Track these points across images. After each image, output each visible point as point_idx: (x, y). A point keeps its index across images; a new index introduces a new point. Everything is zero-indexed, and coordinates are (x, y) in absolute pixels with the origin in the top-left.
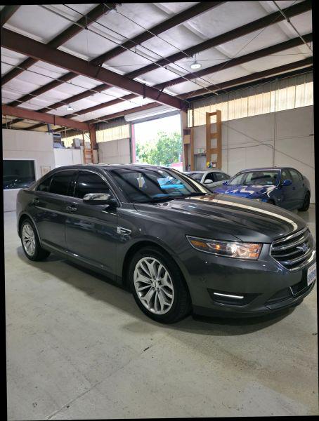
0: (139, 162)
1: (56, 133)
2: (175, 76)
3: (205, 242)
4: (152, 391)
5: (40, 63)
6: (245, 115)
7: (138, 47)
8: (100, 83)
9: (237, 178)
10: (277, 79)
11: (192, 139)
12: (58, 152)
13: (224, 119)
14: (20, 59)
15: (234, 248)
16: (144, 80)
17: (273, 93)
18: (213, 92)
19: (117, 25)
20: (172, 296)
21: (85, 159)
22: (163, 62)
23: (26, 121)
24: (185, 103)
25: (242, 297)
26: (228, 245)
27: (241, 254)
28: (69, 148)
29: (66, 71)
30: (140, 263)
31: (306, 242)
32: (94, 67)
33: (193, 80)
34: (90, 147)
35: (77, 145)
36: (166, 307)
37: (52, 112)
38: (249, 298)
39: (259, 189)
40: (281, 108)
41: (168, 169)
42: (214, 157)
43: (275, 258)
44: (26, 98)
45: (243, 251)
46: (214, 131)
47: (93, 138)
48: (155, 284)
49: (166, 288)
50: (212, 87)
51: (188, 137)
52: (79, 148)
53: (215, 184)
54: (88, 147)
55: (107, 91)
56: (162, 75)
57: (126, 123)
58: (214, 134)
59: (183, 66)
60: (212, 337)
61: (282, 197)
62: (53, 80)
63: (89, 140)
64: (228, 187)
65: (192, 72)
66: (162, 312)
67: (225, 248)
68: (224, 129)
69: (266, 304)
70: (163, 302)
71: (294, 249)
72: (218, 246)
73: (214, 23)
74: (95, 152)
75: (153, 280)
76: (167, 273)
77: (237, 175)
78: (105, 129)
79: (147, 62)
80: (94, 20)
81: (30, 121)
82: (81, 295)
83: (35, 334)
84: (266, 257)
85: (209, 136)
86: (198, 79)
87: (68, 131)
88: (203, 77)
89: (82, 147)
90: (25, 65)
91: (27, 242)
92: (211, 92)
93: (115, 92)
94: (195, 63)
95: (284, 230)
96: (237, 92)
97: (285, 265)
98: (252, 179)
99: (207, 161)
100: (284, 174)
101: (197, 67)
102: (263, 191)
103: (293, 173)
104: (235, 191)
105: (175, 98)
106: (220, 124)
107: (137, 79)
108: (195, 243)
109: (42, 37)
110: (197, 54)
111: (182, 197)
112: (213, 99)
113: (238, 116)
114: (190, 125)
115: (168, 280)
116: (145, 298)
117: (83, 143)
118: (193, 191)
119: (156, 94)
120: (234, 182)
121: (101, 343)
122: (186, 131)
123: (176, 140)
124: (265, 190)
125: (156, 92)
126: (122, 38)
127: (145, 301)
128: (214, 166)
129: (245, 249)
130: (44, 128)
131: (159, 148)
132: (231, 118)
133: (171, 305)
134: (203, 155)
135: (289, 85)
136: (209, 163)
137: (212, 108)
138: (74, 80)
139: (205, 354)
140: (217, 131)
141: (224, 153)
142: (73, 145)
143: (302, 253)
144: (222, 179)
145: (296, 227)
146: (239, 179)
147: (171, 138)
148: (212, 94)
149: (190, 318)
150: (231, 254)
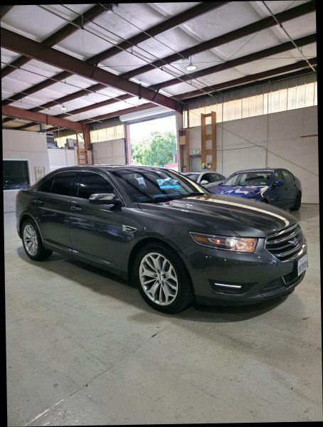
0: (134, 163)
1: (49, 133)
2: (170, 77)
3: (206, 237)
4: (161, 370)
5: (34, 61)
6: (239, 117)
7: (134, 48)
8: (95, 83)
9: (232, 179)
10: (270, 82)
11: (188, 140)
12: (52, 153)
13: (219, 120)
14: (13, 57)
15: (233, 242)
16: (140, 80)
17: (266, 95)
18: (208, 93)
19: (114, 25)
20: (176, 288)
21: (79, 159)
22: (159, 63)
23: (17, 120)
24: (181, 104)
25: (240, 287)
26: (228, 240)
27: (239, 248)
28: (62, 148)
29: (60, 70)
30: (145, 259)
31: (296, 237)
32: (89, 67)
33: (189, 81)
34: (83, 148)
35: (71, 145)
36: (170, 298)
37: (45, 111)
38: (246, 287)
39: (253, 189)
40: (273, 110)
41: (167, 170)
42: (209, 158)
43: (269, 251)
44: (18, 96)
45: (241, 245)
46: (209, 132)
47: (87, 138)
48: (160, 278)
49: (170, 280)
50: (206, 89)
51: (183, 138)
52: (72, 148)
53: (210, 184)
54: (82, 147)
55: (102, 91)
56: (157, 76)
57: (121, 123)
58: (209, 136)
59: (179, 67)
60: (213, 324)
61: (275, 197)
62: (46, 79)
63: (83, 141)
64: (223, 188)
65: (187, 73)
66: (167, 303)
67: (225, 243)
68: (219, 130)
69: (261, 292)
70: (167, 294)
71: (286, 243)
72: (218, 241)
73: (209, 26)
74: (89, 153)
75: (157, 274)
76: (171, 267)
77: (232, 176)
78: (99, 129)
79: (143, 63)
80: (91, 19)
81: (21, 121)
82: (87, 291)
83: (47, 326)
84: (262, 250)
85: (205, 138)
86: (193, 80)
87: (61, 131)
88: (198, 79)
89: (76, 148)
90: (17, 63)
91: (28, 242)
92: (205, 93)
93: (110, 92)
94: (191, 65)
95: (277, 226)
96: (232, 94)
97: (278, 258)
98: (246, 180)
99: (203, 162)
100: (276, 175)
101: (192, 69)
102: (256, 191)
103: (285, 174)
104: (230, 192)
105: (170, 98)
106: (215, 126)
107: (133, 79)
108: (198, 239)
109: (36, 35)
110: (192, 56)
111: (181, 197)
112: (208, 100)
113: (233, 118)
114: (185, 126)
115: (173, 273)
116: (149, 291)
117: (76, 143)
118: (191, 191)
119: (152, 95)
120: (229, 183)
121: (111, 332)
122: (182, 132)
123: (170, 140)
124: (258, 190)
125: (151, 93)
126: (118, 39)
127: (150, 293)
128: (210, 167)
129: (242, 243)
130: (36, 128)
131: (153, 149)
132: (225, 120)
133: (175, 296)
134: (198, 156)
135: (282, 88)
136: (204, 164)
137: (207, 110)
138: (68, 80)
139: (208, 338)
140: (212, 132)
141: (219, 155)
142: (67, 145)
143: (293, 247)
144: (218, 180)
145: (287, 223)
146: (234, 180)
147: (166, 139)
148: (207, 96)
149: (192, 308)
150: (230, 248)
